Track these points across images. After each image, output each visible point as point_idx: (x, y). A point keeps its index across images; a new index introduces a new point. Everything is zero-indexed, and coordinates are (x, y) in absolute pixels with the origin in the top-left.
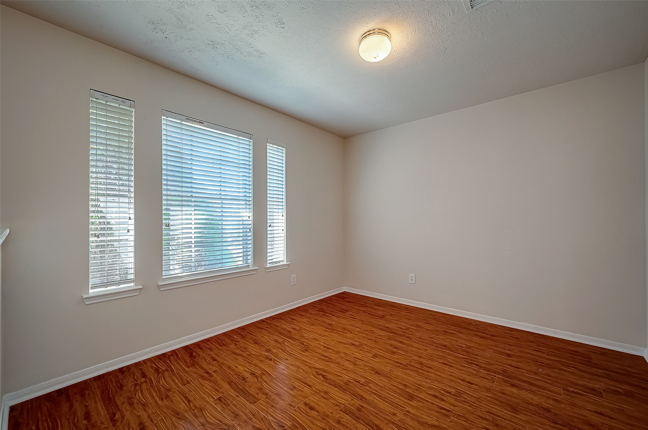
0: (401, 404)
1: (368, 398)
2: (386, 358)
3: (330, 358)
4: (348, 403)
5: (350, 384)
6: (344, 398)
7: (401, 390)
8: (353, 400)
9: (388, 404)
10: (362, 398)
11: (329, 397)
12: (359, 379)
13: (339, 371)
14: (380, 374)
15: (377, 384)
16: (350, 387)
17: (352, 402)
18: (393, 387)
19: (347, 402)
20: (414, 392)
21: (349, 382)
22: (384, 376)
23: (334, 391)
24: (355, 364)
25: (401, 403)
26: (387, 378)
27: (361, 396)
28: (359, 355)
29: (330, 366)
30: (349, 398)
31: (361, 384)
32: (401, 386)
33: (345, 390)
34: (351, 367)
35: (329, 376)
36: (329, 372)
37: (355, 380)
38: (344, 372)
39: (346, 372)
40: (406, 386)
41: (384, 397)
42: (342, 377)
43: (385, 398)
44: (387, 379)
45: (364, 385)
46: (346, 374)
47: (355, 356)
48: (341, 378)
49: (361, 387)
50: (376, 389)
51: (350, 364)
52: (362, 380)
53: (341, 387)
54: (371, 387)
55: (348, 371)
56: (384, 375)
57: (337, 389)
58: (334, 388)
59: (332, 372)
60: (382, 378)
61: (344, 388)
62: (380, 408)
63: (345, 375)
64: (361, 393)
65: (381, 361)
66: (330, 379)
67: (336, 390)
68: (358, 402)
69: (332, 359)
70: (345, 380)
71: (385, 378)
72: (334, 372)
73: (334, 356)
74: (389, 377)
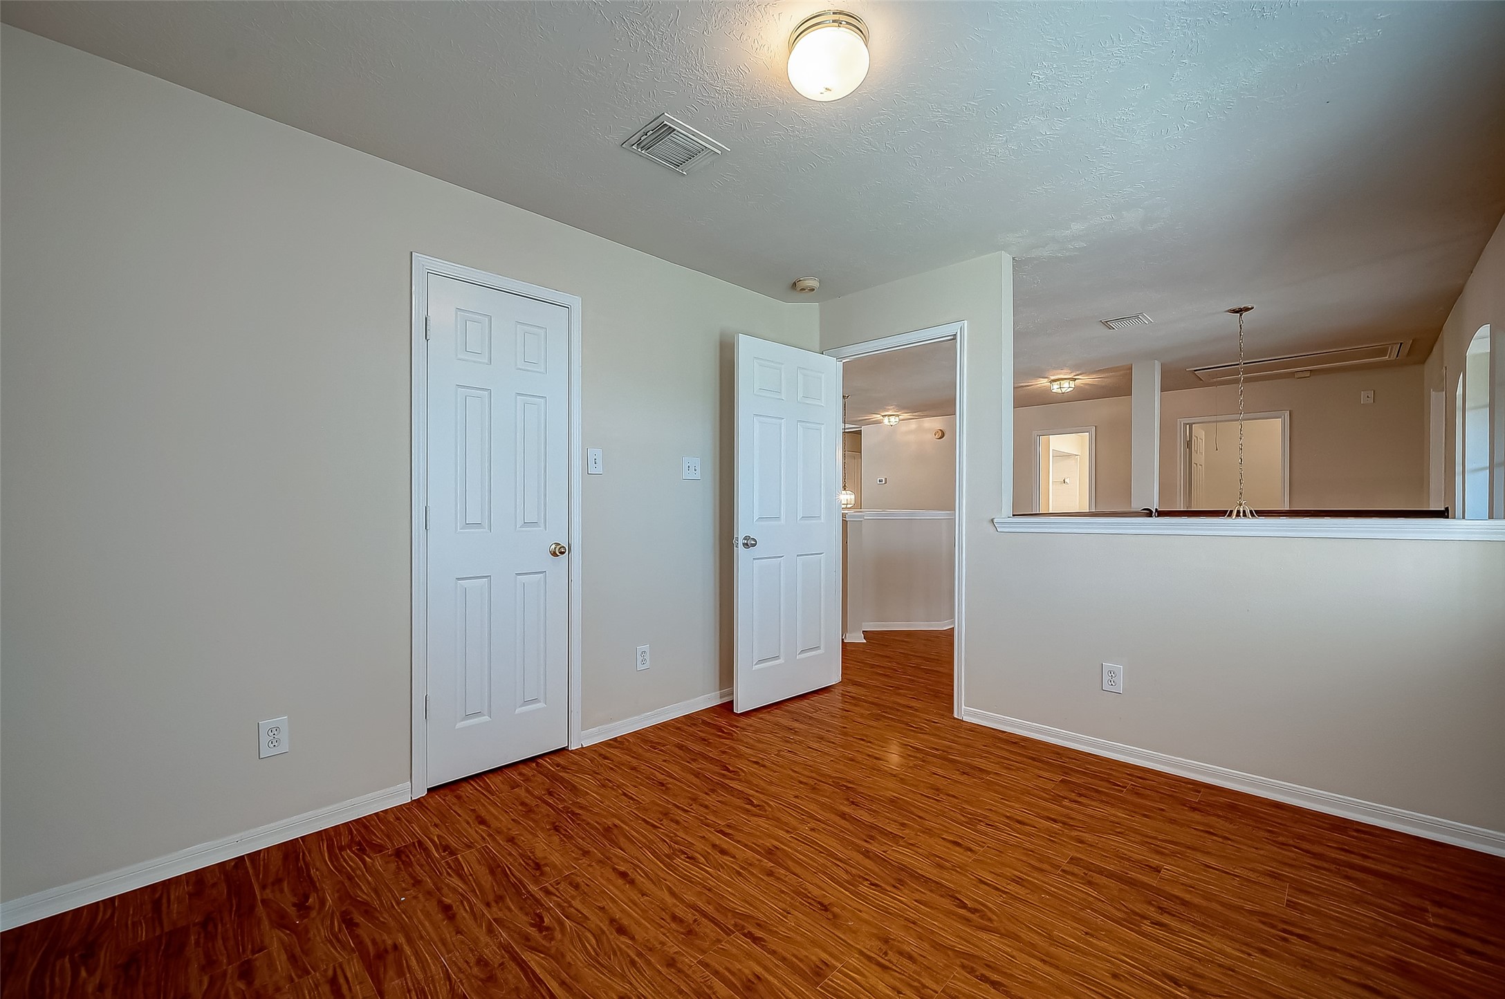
0: (797, 841)
1: (855, 853)
2: (784, 959)
3: (972, 971)
4: (893, 846)
5: (893, 882)
6: (900, 854)
7: (783, 865)
8: (884, 852)
9: (818, 844)
10: (867, 854)
11: (932, 858)
12: (872, 892)
13: (928, 917)
14: (819, 903)
15: (832, 879)
16: (893, 875)
17: (885, 849)
18: (798, 870)
19: (894, 848)
20: (758, 860)
21: (894, 887)
22: (810, 898)
23: (925, 868)
24: (886, 941)
25: (794, 844)
26: (806, 892)
27: (868, 857)
28: (873, 980)
29: (957, 937)
30: (890, 855)
31: (867, 880)
32: (779, 873)
33: (903, 870)
34: (895, 931)
35: (947, 904)
36: (954, 917)
37: (883, 891)
38: (912, 915)
39: (908, 913)
40: (770, 873)
41: (823, 853)
42: (916, 901)
43: (821, 852)
44: (806, 890)
45: (860, 877)
46: (905, 909)
47: (887, 978)
48: (917, 896)
49: (867, 874)
50: (835, 868)
51: (899, 942)
52: (864, 888)
53: (911, 876)
54: (847, 872)
55: (901, 916)
56: (810, 901)
57: (919, 871)
58: (927, 875)
59: (945, 915)
60: (816, 892)
61: (903, 876)
62: (836, 839)
63: (909, 903)
64: (868, 863)
65: (806, 949)
66: (942, 896)
67: (921, 869)
68: (874, 847)
69: (963, 967)
70: (907, 892)
71: (809, 893)
72: (940, 916)
73: (959, 980)
74: (798, 893)
